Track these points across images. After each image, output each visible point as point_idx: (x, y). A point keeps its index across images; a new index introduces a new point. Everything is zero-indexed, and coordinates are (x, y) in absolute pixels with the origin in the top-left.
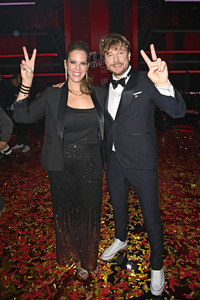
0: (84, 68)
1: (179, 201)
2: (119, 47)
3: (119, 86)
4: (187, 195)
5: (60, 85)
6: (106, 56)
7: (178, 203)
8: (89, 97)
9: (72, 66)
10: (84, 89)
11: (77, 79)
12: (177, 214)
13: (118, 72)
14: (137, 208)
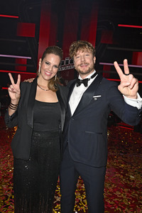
0: (55, 70)
1: (120, 191)
2: (85, 50)
3: (82, 85)
4: (126, 186)
5: (31, 80)
6: (75, 58)
7: (118, 193)
9: (46, 66)
10: (52, 86)
11: (47, 78)
12: (117, 204)
14: (82, 193)
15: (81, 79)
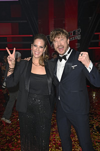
8: (44, 68)
9: (35, 48)
11: (37, 56)
13: (61, 53)
15: (61, 56)
